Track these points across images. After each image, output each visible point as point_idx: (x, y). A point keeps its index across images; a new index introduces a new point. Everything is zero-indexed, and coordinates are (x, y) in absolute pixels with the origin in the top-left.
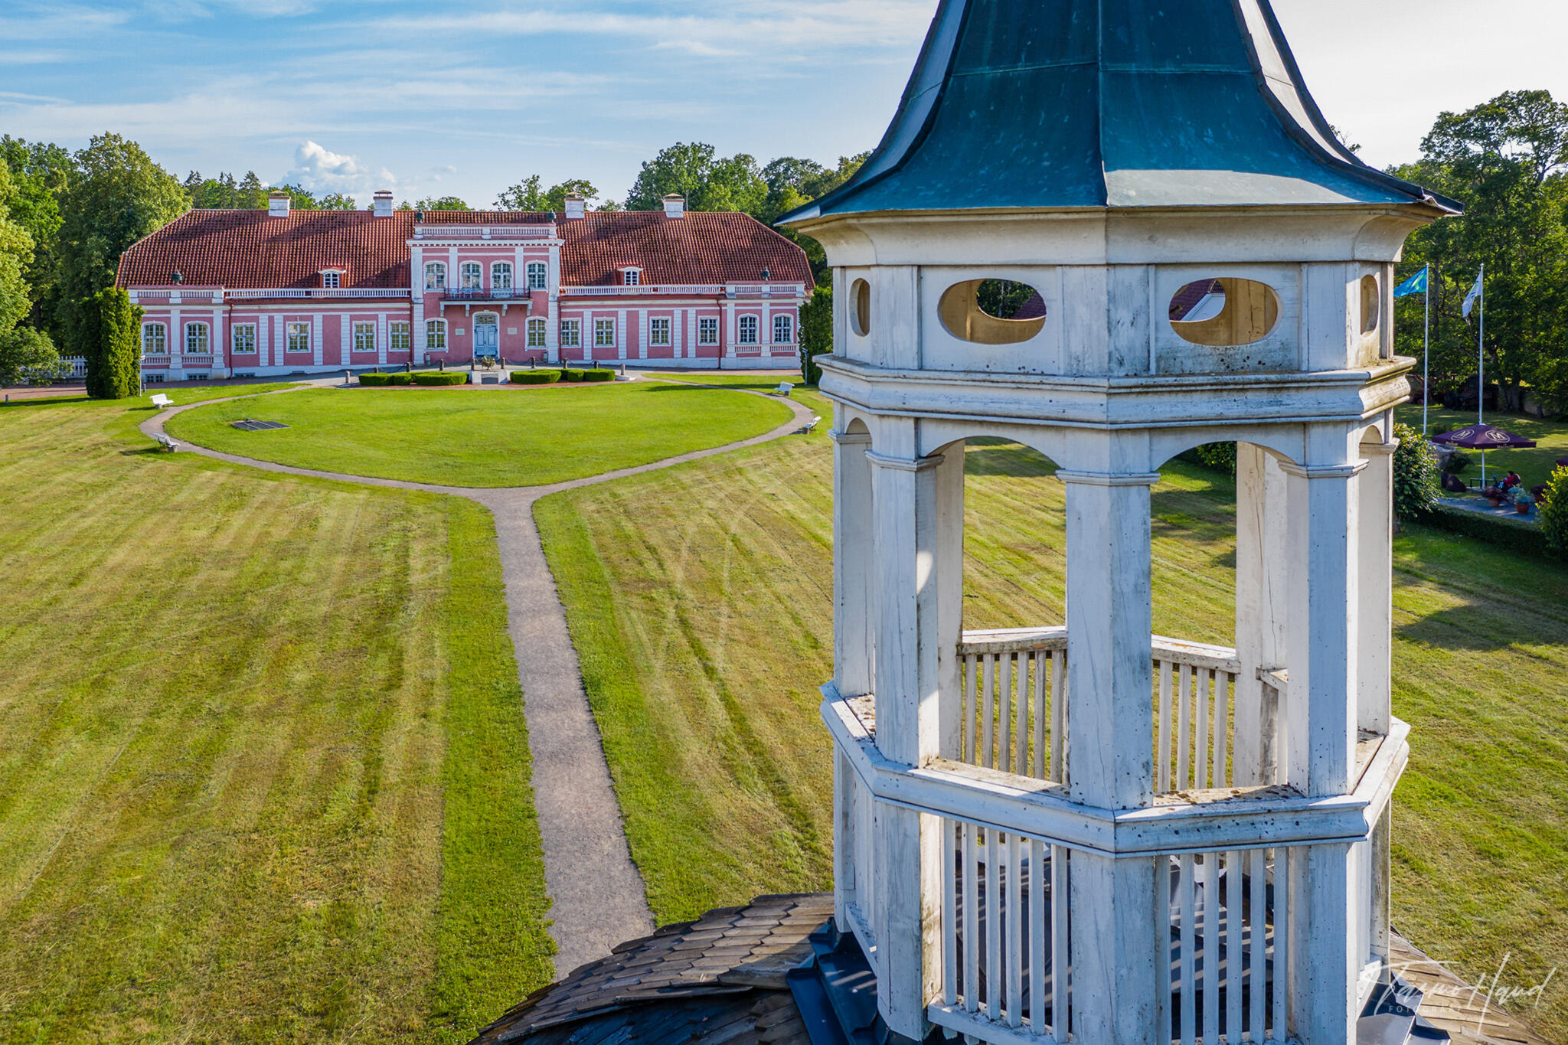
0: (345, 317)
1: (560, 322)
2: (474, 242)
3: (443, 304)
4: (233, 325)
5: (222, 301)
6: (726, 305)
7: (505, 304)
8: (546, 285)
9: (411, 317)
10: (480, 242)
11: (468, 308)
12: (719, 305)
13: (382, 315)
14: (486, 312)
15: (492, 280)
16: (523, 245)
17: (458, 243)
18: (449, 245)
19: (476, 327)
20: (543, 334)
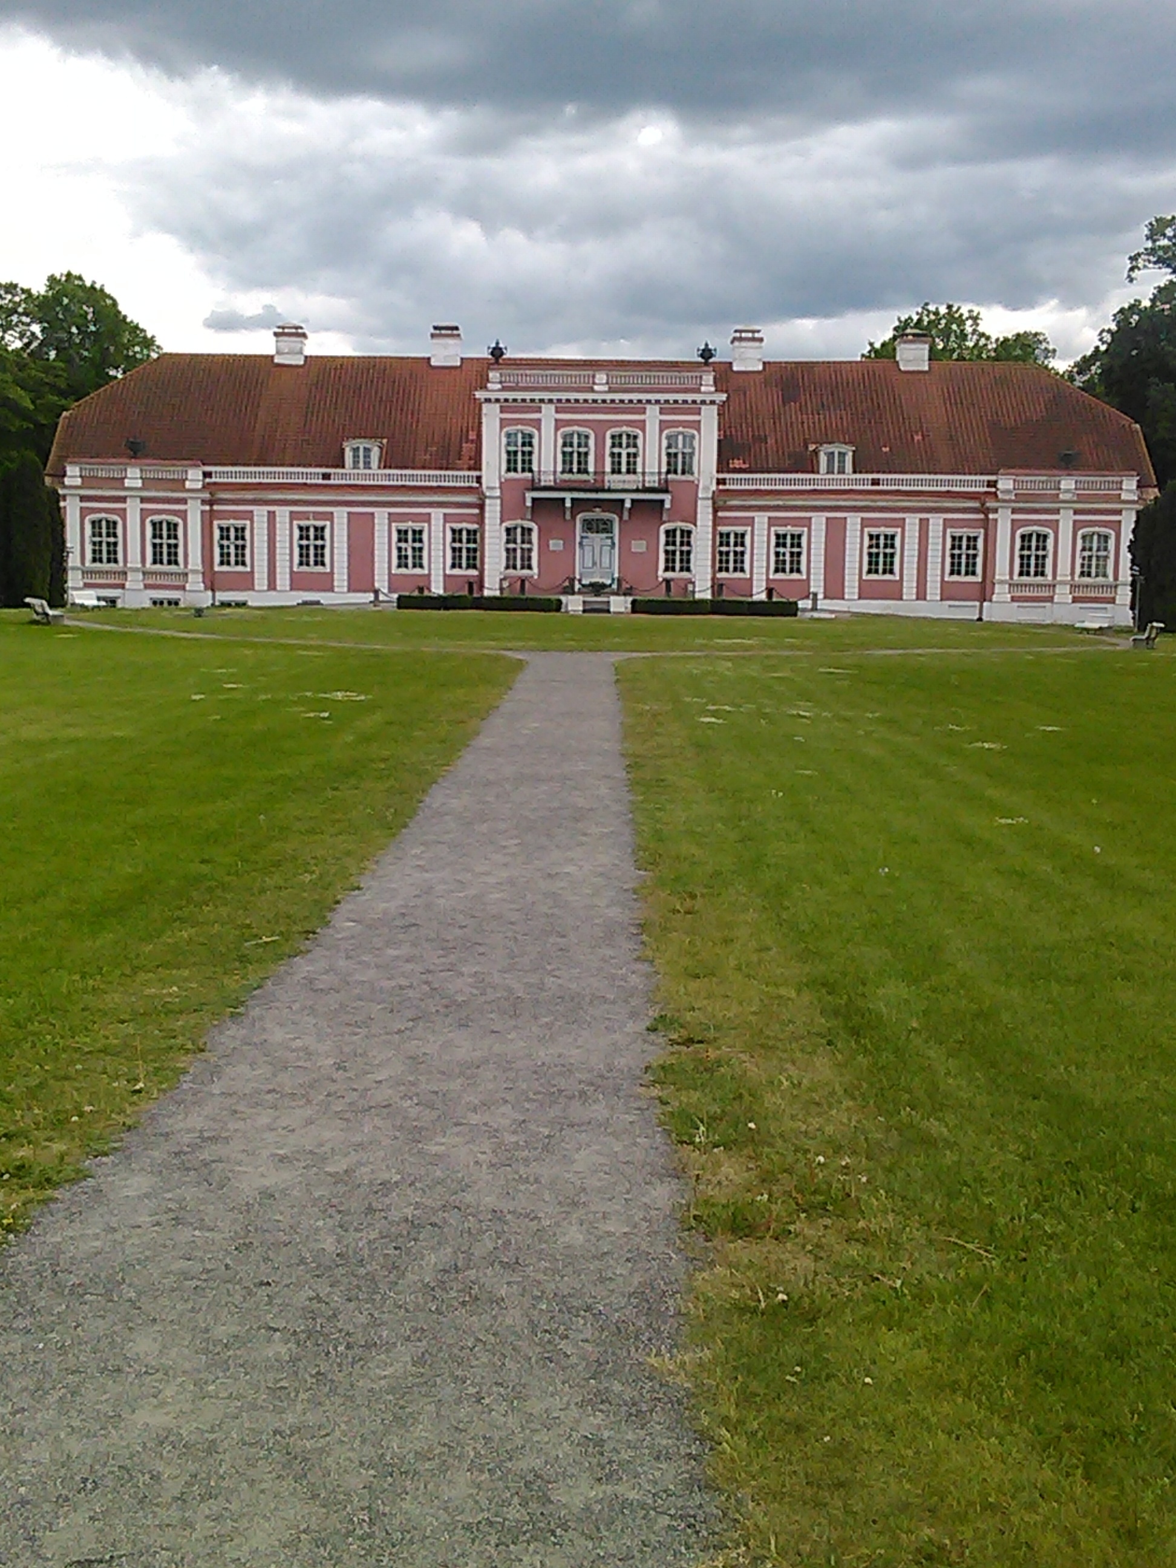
0: (381, 515)
1: (715, 533)
2: (581, 396)
3: (529, 495)
4: (216, 523)
5: (199, 485)
6: (996, 511)
7: (628, 498)
8: (695, 469)
9: (481, 519)
10: (590, 396)
11: (568, 504)
12: (986, 511)
13: (437, 514)
14: (598, 514)
15: (608, 460)
16: (658, 402)
17: (555, 396)
18: (542, 401)
19: (582, 538)
20: (689, 553)
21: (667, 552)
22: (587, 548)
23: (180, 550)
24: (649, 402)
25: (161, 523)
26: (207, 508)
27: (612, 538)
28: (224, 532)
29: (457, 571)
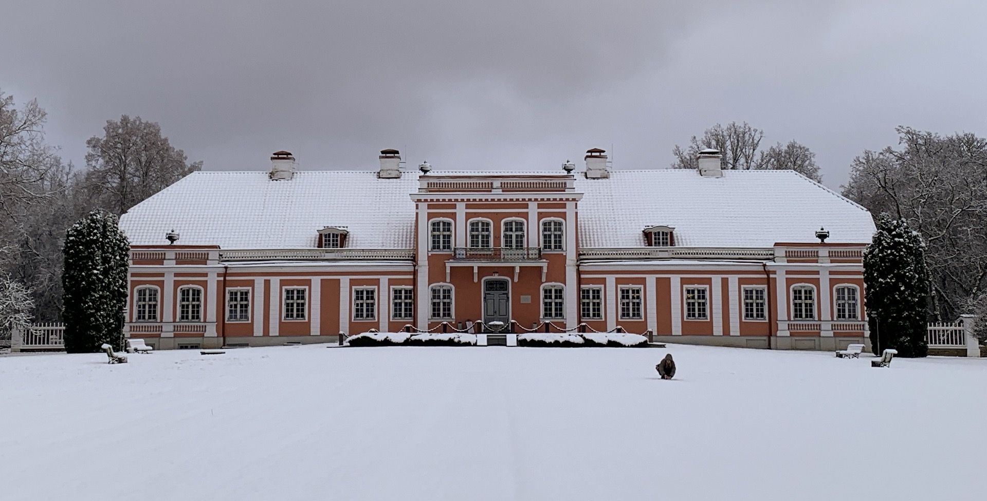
0: (345, 282)
1: (579, 289)
4: (227, 289)
6: (775, 273)
7: (517, 266)
8: (563, 247)
9: (414, 282)
10: (489, 197)
11: (476, 271)
12: (767, 273)
13: (384, 280)
14: (497, 277)
15: (503, 240)
16: (536, 200)
17: (465, 197)
18: (456, 200)
19: (485, 294)
20: (561, 304)
21: (546, 304)
22: (490, 301)
23: (202, 310)
24: (530, 200)
25: (188, 290)
26: (222, 279)
27: (507, 294)
28: (233, 295)
29: (398, 320)
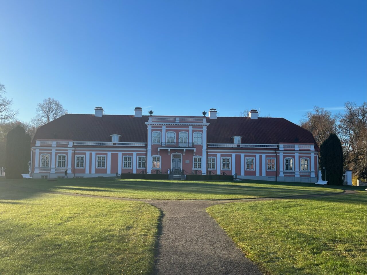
0: (120, 154)
1: (207, 159)
2: (173, 124)
3: (159, 149)
4: (76, 156)
5: (72, 146)
6: (279, 153)
7: (185, 149)
8: (202, 142)
9: (146, 155)
10: (175, 124)
11: (169, 151)
12: (276, 153)
13: (135, 154)
14: (177, 153)
15: (179, 140)
16: (192, 125)
17: (166, 123)
18: (162, 125)
19: (173, 160)
20: (200, 163)
21: (195, 163)
22: (174, 162)
23: (66, 163)
24: (190, 125)
25: (61, 156)
26: (74, 152)
27: (181, 160)
28: (78, 158)
29: (140, 168)
